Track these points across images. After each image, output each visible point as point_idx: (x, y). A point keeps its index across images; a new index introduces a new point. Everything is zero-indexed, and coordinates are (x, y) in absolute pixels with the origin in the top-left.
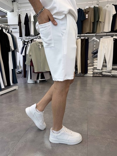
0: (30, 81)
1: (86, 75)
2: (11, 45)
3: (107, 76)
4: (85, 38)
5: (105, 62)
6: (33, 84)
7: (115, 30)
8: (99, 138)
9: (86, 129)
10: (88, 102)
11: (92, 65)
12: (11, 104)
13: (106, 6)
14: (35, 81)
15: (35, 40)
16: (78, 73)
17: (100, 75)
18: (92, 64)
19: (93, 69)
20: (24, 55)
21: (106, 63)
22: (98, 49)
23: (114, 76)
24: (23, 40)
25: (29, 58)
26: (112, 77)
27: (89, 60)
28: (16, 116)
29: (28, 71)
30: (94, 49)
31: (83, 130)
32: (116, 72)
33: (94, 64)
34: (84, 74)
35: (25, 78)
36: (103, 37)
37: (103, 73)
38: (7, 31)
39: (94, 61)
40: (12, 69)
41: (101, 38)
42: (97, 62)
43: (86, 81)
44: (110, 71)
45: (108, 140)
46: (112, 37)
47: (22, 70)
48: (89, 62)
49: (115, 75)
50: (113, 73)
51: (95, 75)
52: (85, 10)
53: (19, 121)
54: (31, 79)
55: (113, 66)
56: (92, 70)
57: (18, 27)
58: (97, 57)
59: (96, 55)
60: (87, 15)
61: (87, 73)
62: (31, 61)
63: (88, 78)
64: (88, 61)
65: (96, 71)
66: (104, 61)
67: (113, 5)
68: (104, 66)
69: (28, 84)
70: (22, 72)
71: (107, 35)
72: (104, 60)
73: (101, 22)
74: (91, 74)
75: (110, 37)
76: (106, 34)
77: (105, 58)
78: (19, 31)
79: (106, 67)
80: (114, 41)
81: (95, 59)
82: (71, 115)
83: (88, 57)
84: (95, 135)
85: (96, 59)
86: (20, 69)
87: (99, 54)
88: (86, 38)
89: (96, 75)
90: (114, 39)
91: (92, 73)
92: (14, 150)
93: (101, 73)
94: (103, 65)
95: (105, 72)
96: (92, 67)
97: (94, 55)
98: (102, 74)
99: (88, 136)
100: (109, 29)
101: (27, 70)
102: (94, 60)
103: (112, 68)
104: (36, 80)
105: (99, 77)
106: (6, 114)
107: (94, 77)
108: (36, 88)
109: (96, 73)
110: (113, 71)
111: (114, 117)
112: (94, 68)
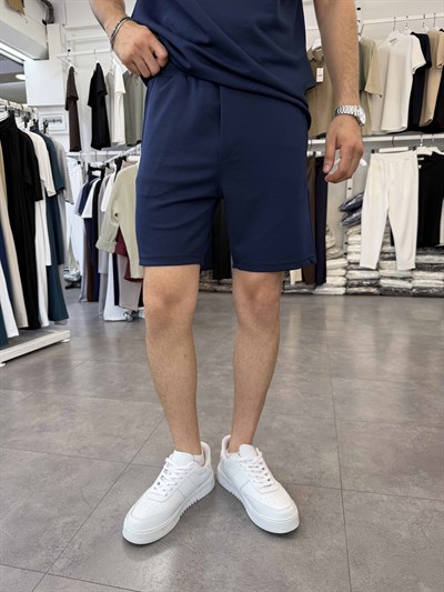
0: (112, 312)
1: (319, 290)
2: (42, 177)
3: (396, 291)
4: (315, 153)
5: (388, 240)
6: (124, 324)
7: (421, 124)
8: (385, 498)
9: (336, 469)
10: (333, 380)
11: (342, 252)
12: (50, 390)
13: (388, 40)
14: (134, 312)
15: (130, 158)
16: (289, 282)
17: (373, 290)
18: (342, 248)
19: (345, 268)
20: (90, 216)
21: (393, 244)
22: (362, 193)
23: (423, 294)
25: (110, 225)
26: (415, 295)
27: (331, 235)
28: (70, 431)
29: (106, 275)
30: (349, 194)
31: (323, 473)
32: (429, 278)
33: (350, 249)
34: (312, 286)
35: (93, 304)
36: (381, 150)
37: (383, 282)
38: (30, 124)
39: (350, 239)
41: (373, 152)
42: (359, 243)
43: (322, 310)
44: (409, 274)
45: (419, 503)
46: (414, 149)
47: (78, 275)
48: (330, 240)
49: (426, 288)
50: (418, 283)
51: (353, 291)
52: (314, 52)
53: (85, 448)
54: (117, 303)
55: (417, 254)
56: (344, 272)
57: (65, 115)
58: (358, 221)
59: (354, 215)
60: (320, 71)
61: (325, 281)
62: (119, 238)
63: (326, 300)
64: (327, 237)
65: (358, 274)
66: (385, 238)
67: (413, 33)
68: (388, 256)
69: (106, 324)
70: (79, 281)
71: (393, 144)
72: (385, 233)
73: (370, 94)
74: (338, 286)
75: (406, 148)
76: (390, 138)
77: (388, 225)
78: (68, 131)
79: (394, 259)
80: (420, 162)
81: (350, 231)
82: (275, 424)
83: (325, 225)
84: (370, 489)
85: (356, 229)
86: (74, 272)
87: (365, 212)
88: (319, 154)
89: (356, 289)
90: (419, 156)
91: (343, 283)
92: (76, 546)
93: (375, 283)
94: (382, 253)
95: (392, 278)
96: (342, 262)
97: (350, 215)
98: (379, 287)
99: (345, 493)
100: (401, 121)
101: (101, 271)
102: (348, 236)
103: (416, 264)
104: (135, 308)
105: (369, 298)
106: (33, 427)
107: (352, 298)
108: (137, 338)
109: (356, 282)
110: (421, 273)
111: (434, 430)
112: (350, 263)
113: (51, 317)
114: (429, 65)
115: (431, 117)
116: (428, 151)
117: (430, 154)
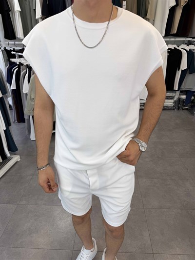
7: (171, 33)
8: (168, 256)
9: (149, 242)
10: (139, 180)
20: (15, 88)
24: (3, 49)
31: (145, 244)
40: (4, 130)
53: (52, 242)
60: (124, 3)
80: (168, 52)
111: (179, 211)
113: (9, 149)
114: (177, 5)
115: (176, 32)
116: (172, 47)
117: (173, 48)
